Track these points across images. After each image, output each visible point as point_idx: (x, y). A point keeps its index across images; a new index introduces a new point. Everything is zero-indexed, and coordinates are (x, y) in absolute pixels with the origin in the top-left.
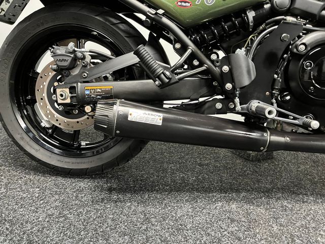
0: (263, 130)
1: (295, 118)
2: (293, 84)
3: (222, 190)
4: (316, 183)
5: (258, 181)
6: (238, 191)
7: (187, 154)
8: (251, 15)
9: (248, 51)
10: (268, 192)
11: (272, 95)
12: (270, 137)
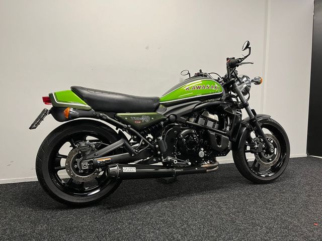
0: (173, 167)
1: (183, 162)
2: (181, 148)
3: (159, 198)
4: (196, 188)
5: (173, 192)
6: (166, 197)
7: (135, 186)
8: (162, 123)
9: (163, 137)
10: (178, 195)
11: (174, 154)
12: (176, 170)
